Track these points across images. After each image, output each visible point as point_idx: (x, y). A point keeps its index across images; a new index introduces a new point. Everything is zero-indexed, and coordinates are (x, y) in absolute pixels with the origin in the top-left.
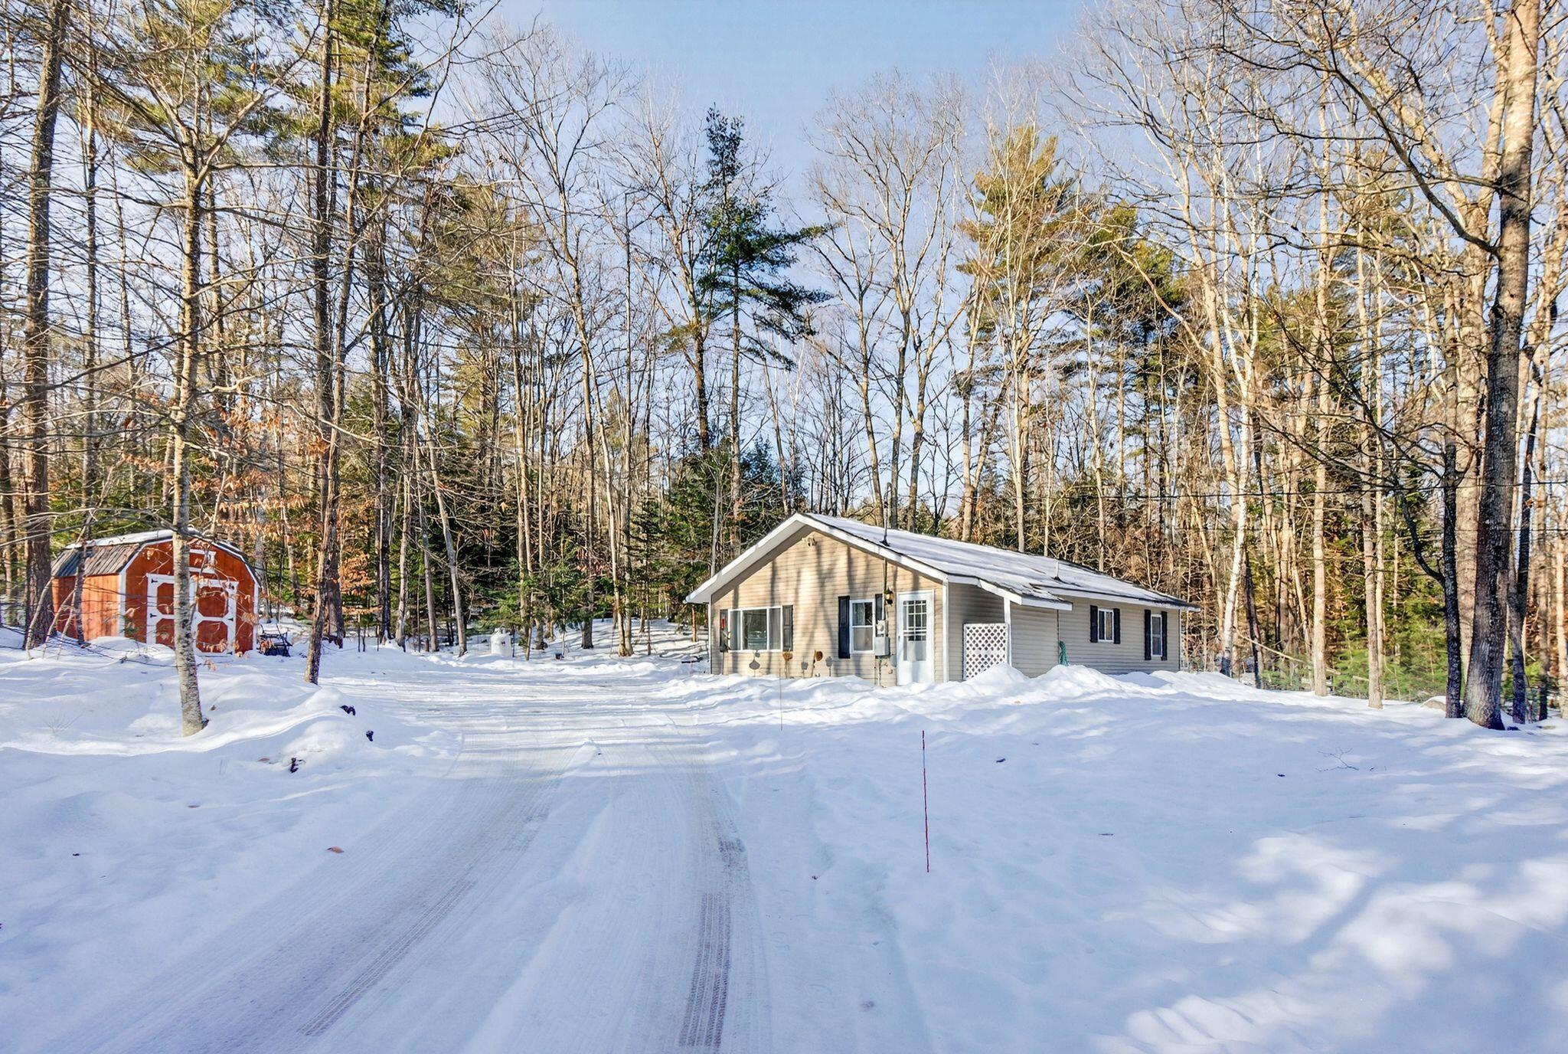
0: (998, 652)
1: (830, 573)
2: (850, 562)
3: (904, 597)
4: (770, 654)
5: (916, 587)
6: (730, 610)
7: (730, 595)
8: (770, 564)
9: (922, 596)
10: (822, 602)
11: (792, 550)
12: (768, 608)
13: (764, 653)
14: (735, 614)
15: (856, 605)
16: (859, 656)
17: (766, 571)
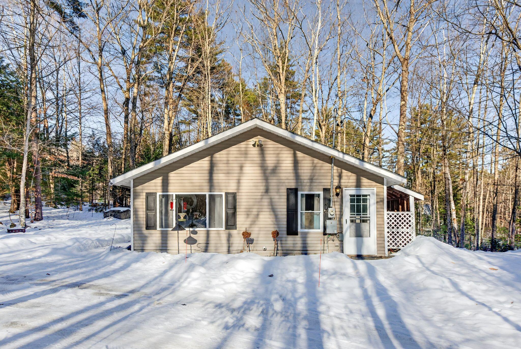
0: (408, 230)
1: (275, 170)
2: (296, 163)
3: (349, 192)
4: (208, 233)
5: (358, 185)
6: (159, 193)
7: (159, 181)
8: (208, 158)
9: (364, 191)
10: (267, 191)
11: (233, 149)
12: (207, 194)
13: (201, 230)
14: (166, 197)
15: (302, 195)
16: (306, 234)
17: (205, 163)
